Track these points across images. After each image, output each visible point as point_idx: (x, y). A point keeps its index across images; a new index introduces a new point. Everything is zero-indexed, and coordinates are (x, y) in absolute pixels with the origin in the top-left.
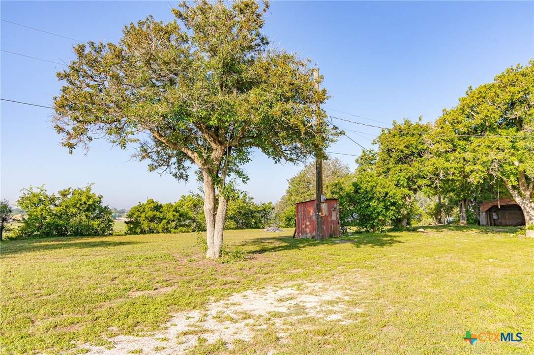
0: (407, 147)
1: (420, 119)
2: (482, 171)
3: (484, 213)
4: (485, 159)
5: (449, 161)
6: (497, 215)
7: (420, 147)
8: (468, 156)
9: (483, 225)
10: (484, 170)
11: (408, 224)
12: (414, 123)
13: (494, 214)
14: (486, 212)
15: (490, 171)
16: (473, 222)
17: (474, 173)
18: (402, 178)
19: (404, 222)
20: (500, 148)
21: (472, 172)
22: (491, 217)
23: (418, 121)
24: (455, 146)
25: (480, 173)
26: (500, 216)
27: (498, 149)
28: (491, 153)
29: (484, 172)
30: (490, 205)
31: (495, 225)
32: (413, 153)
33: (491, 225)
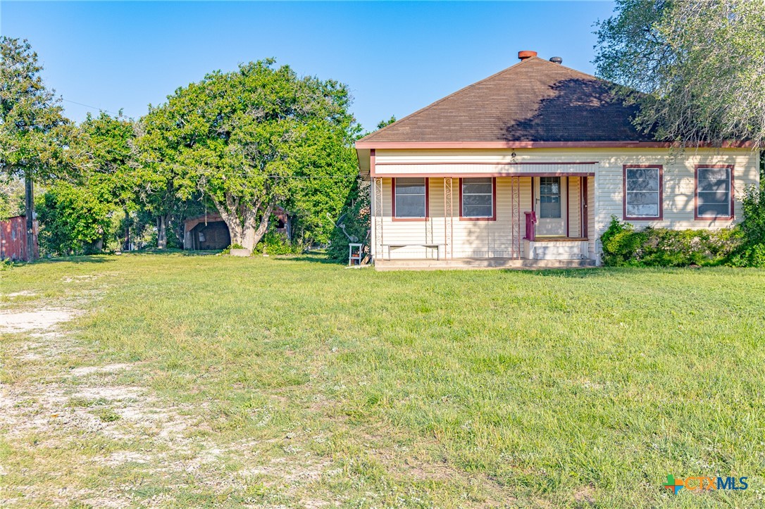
0: (109, 152)
1: (120, 113)
2: (190, 186)
3: (188, 233)
4: (193, 174)
5: (157, 172)
6: (205, 235)
7: (124, 153)
8: (178, 168)
9: (187, 249)
10: (192, 186)
11: (104, 247)
12: (113, 118)
13: (200, 234)
14: (191, 231)
15: (198, 187)
16: (175, 246)
17: (183, 188)
18: (104, 190)
19: (100, 245)
20: (208, 162)
21: (181, 186)
22: (197, 238)
23: (118, 115)
24: (162, 155)
25: (188, 188)
26: (207, 237)
27: (206, 164)
28: (200, 168)
29: (192, 188)
30: (196, 222)
31: (201, 249)
32: (115, 160)
33: (196, 249)
